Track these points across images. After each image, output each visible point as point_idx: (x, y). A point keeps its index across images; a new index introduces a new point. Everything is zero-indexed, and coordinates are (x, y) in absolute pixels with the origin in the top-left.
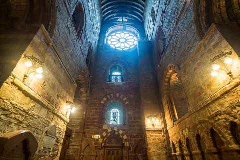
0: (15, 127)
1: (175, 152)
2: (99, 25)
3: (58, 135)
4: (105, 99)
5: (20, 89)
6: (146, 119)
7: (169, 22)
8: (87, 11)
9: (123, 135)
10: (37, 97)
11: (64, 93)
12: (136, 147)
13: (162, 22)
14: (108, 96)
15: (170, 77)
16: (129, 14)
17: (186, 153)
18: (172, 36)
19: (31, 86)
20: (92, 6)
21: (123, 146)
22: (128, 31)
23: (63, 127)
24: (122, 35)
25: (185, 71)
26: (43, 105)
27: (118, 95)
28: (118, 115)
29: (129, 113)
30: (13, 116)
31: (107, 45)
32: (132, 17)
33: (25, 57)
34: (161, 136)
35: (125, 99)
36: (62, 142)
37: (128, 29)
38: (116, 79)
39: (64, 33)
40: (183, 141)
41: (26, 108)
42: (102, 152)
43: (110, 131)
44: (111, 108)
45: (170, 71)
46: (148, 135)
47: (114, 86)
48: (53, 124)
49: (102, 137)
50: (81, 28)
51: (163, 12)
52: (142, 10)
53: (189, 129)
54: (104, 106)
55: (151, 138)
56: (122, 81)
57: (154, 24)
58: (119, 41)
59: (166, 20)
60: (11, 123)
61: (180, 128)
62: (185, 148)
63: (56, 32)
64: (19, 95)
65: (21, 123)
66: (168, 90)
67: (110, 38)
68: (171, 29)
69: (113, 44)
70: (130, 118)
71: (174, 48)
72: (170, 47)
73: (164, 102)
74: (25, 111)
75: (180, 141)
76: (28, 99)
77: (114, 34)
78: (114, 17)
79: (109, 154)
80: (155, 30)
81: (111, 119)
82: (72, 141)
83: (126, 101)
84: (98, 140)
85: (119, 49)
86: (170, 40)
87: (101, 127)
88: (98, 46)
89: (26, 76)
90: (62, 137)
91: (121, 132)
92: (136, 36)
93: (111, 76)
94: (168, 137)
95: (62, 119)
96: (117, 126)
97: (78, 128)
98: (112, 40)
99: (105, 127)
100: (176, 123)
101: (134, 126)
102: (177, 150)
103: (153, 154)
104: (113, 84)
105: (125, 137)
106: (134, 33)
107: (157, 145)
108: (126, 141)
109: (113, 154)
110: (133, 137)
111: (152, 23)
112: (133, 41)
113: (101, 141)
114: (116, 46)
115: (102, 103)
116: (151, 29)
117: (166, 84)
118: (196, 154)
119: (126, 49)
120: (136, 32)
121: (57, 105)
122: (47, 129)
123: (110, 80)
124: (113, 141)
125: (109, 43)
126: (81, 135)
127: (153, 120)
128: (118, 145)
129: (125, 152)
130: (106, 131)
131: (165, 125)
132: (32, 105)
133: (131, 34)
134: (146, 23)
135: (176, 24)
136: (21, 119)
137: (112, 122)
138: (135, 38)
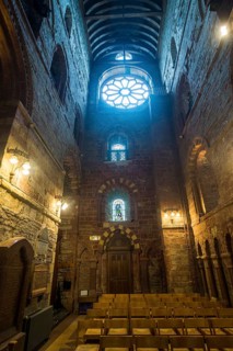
0: (9, 235)
1: (201, 254)
2: (87, 69)
3: (50, 239)
4: (104, 186)
5: (8, 191)
6: (162, 213)
7: (196, 71)
8: (69, 54)
9: (131, 234)
10: (25, 197)
11: (52, 186)
12: (150, 249)
13: (187, 66)
14: (108, 182)
15: (198, 154)
16: (135, 46)
17: (213, 255)
18: (200, 95)
19: (18, 185)
20: (75, 42)
21: (132, 249)
22: (133, 75)
23: (54, 229)
24: (125, 82)
25: (216, 150)
26: (31, 206)
27: (121, 180)
28: (123, 207)
29: (139, 205)
30: (6, 222)
31: (101, 101)
32: (138, 50)
33: (8, 151)
34: (183, 235)
35: (132, 185)
36: (55, 246)
37: (133, 71)
38: (118, 156)
39: (44, 103)
40: (211, 242)
41: (16, 212)
42: (104, 256)
43: (113, 229)
44: (112, 199)
45: (197, 147)
46: (166, 234)
47: (116, 167)
48: (44, 226)
49: (103, 238)
50: (63, 85)
51: (189, 51)
52: (156, 38)
53: (218, 226)
54: (103, 196)
55: (169, 238)
56: (127, 158)
57: (175, 67)
58: (120, 92)
59: (193, 66)
60: (5, 230)
61: (207, 226)
62: (212, 249)
63: (34, 105)
64: (8, 198)
65: (14, 229)
66: (193, 172)
67: (105, 88)
68: (200, 83)
69: (110, 98)
70: (140, 212)
71: (203, 113)
72: (198, 111)
73: (189, 190)
74: (15, 216)
75: (207, 241)
76: (17, 201)
77: (111, 82)
78: (109, 51)
79: (113, 258)
80: (177, 77)
81: (114, 213)
82: (64, 245)
83: (134, 188)
84: (97, 242)
85: (121, 107)
86: (198, 100)
87: (100, 225)
88: (88, 105)
89: (12, 175)
90: (54, 240)
91: (128, 231)
92: (147, 83)
93: (110, 151)
94: (192, 236)
95: (52, 219)
96: (122, 223)
97: (70, 227)
98: (109, 93)
99: (106, 225)
100: (203, 218)
101: (146, 222)
102: (204, 252)
103: (171, 258)
104: (114, 163)
105: (134, 237)
106: (143, 79)
107: (178, 246)
108: (136, 242)
109: (119, 258)
110: (146, 236)
111: (172, 65)
112: (142, 91)
113: (102, 243)
114: (116, 102)
115: (100, 191)
116: (170, 74)
117: (191, 164)
118: (225, 257)
119: (131, 106)
120: (146, 77)
121: (45, 203)
122: (38, 233)
123: (110, 159)
124: (118, 243)
125: (105, 97)
126: (75, 236)
127: (173, 214)
128: (126, 248)
129: (134, 256)
130: (108, 230)
131: (189, 220)
132: (21, 207)
133: (138, 81)
134: (163, 62)
135: (207, 77)
136: (13, 225)
137: (115, 218)
138: (145, 87)
